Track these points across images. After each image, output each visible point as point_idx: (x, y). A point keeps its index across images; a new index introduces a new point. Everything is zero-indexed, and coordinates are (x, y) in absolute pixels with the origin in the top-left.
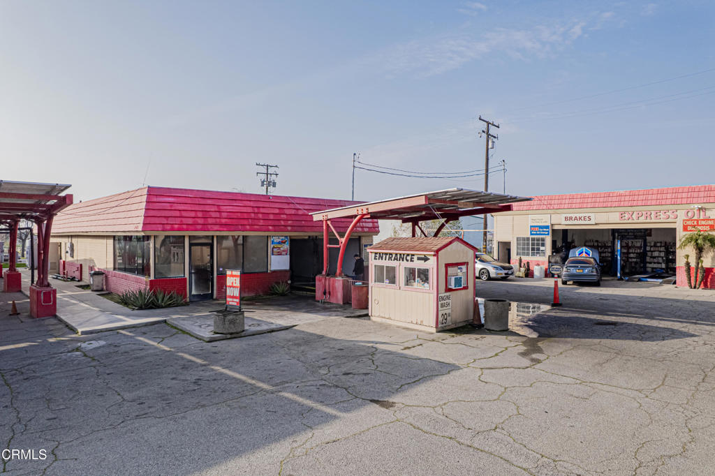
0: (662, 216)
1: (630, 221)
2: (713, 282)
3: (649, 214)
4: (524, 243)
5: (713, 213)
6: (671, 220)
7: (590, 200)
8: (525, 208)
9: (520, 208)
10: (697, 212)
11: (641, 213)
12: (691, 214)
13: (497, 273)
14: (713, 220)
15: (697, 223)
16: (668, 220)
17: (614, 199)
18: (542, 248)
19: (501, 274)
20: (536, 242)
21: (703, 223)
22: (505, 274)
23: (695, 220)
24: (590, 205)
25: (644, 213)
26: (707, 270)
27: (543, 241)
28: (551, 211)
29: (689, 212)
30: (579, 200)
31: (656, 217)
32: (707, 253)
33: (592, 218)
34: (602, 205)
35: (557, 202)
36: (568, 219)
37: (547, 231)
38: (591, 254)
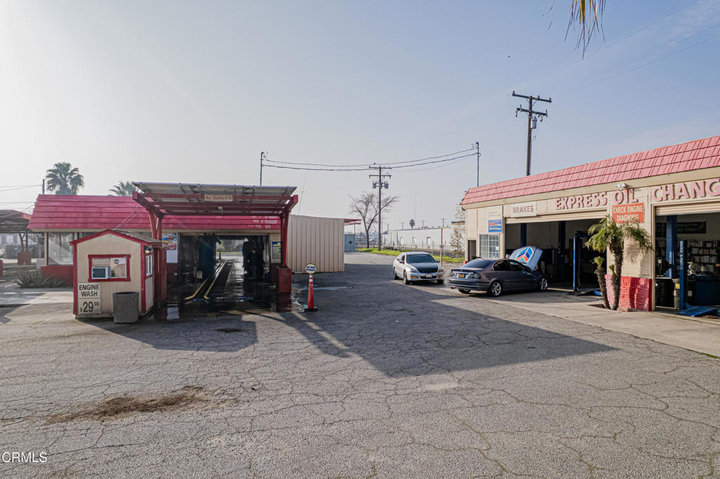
0: (595, 202)
1: (566, 211)
2: (640, 300)
3: (581, 200)
4: (485, 242)
5: (641, 195)
6: (600, 207)
7: (533, 184)
8: (484, 198)
9: (481, 199)
10: (625, 194)
11: (574, 199)
12: (619, 197)
13: (412, 276)
14: (642, 204)
15: (626, 210)
16: (598, 207)
17: (552, 181)
18: (497, 248)
19: (417, 277)
20: (493, 241)
21: (632, 209)
22: (422, 277)
23: (624, 206)
24: (530, 191)
25: (577, 197)
26: (635, 281)
27: (497, 239)
28: (501, 202)
29: (617, 194)
30: (524, 186)
31: (588, 203)
32: (637, 255)
33: (534, 208)
34: (540, 190)
35: (507, 189)
36: (515, 210)
37: (500, 227)
38: (531, 256)
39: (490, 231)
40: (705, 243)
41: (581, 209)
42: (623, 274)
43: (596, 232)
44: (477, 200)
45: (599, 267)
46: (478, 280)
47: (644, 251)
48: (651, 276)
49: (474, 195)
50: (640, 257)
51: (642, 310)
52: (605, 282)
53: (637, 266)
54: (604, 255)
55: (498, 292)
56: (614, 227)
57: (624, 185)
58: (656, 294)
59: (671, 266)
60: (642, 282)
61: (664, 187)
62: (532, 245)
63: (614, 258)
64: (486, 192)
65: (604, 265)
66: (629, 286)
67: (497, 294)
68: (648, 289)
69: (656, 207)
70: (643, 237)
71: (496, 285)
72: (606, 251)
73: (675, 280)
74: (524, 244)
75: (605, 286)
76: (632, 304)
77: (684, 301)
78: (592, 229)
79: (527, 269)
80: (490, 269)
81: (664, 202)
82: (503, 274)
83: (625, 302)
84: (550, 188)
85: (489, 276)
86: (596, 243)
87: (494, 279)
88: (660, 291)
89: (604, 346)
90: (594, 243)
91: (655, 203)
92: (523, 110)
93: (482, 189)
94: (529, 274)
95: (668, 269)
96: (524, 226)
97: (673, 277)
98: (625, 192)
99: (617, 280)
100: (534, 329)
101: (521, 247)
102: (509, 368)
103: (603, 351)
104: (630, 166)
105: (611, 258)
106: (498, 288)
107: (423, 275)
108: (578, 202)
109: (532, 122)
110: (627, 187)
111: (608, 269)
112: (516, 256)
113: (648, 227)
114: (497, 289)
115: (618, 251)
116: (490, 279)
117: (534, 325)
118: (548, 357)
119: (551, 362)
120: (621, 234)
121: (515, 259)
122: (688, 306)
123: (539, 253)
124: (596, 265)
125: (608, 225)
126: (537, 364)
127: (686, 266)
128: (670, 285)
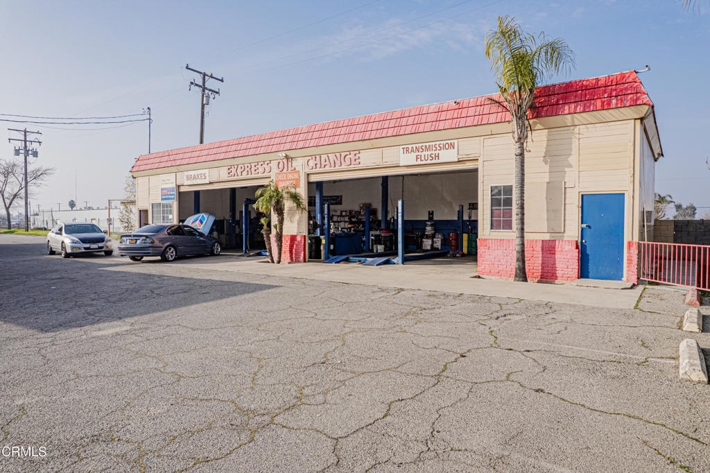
0: (261, 170)
1: (236, 178)
2: (298, 254)
3: (249, 167)
4: (157, 211)
5: (298, 164)
6: (266, 174)
7: (205, 152)
8: (156, 166)
9: (153, 166)
10: (286, 163)
11: (243, 167)
12: (281, 166)
13: (72, 248)
14: (298, 172)
15: (286, 177)
16: (264, 174)
17: (224, 149)
18: (170, 217)
19: (80, 249)
20: (166, 209)
21: (290, 176)
22: (85, 248)
23: (284, 173)
24: (203, 159)
25: (246, 165)
26: (293, 238)
27: (171, 207)
28: (174, 169)
29: (279, 163)
30: (197, 154)
31: (255, 170)
32: (294, 216)
33: (207, 175)
34: (212, 157)
35: (181, 156)
36: (188, 178)
37: (174, 195)
38: (204, 223)
39: (162, 199)
40: (341, 212)
41: (249, 176)
42: (284, 233)
43: (262, 195)
44: (149, 167)
45: (265, 227)
46: (151, 245)
47: (300, 211)
48: (306, 233)
49: (145, 162)
50: (297, 217)
51: (299, 262)
52: (270, 240)
53: (295, 225)
54: (268, 216)
55: (172, 256)
56: (277, 190)
57: (284, 155)
58: (309, 249)
59: (319, 226)
60: (299, 239)
61: (314, 157)
62: (205, 212)
63: (277, 219)
64: (158, 160)
65: (269, 225)
66: (289, 243)
67: (171, 259)
68: (303, 244)
69: (308, 174)
70: (299, 200)
71: (170, 249)
72: (270, 213)
73: (322, 237)
74: (197, 211)
75: (270, 244)
76: (292, 258)
77: (328, 253)
78: (259, 192)
79: (201, 234)
80: (164, 234)
81: (314, 171)
82: (176, 238)
83: (286, 256)
84: (222, 156)
85: (162, 241)
86: (262, 206)
87: (168, 244)
88: (312, 246)
89: (269, 285)
90: (260, 205)
91: (308, 171)
92: (196, 85)
93: (154, 156)
94: (201, 239)
95: (317, 229)
96: (197, 193)
97: (321, 235)
98: (285, 161)
99: (280, 237)
100: (208, 280)
101: (195, 214)
102: (184, 309)
103: (269, 289)
104: (290, 139)
105: (275, 219)
106: (172, 252)
107: (87, 245)
108: (247, 169)
109: (205, 98)
110: (287, 157)
111: (272, 227)
112: (189, 222)
113: (302, 191)
114: (171, 254)
115: (280, 211)
116: (163, 244)
117: (208, 278)
118: (221, 298)
119: (224, 301)
120: (282, 197)
121: (190, 225)
122: (330, 256)
123: (212, 219)
124: (263, 225)
125: (272, 189)
126: (211, 304)
127: (329, 226)
128: (318, 241)
